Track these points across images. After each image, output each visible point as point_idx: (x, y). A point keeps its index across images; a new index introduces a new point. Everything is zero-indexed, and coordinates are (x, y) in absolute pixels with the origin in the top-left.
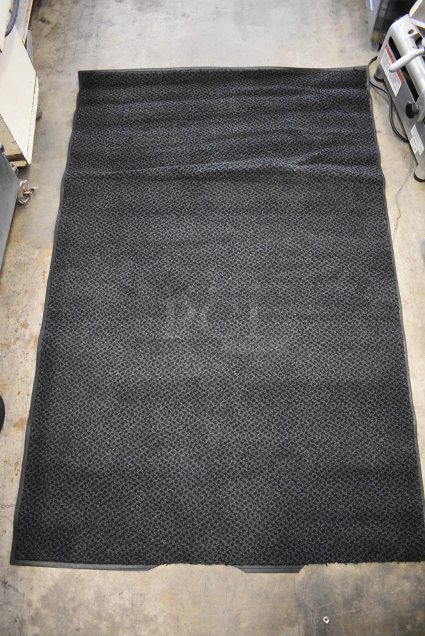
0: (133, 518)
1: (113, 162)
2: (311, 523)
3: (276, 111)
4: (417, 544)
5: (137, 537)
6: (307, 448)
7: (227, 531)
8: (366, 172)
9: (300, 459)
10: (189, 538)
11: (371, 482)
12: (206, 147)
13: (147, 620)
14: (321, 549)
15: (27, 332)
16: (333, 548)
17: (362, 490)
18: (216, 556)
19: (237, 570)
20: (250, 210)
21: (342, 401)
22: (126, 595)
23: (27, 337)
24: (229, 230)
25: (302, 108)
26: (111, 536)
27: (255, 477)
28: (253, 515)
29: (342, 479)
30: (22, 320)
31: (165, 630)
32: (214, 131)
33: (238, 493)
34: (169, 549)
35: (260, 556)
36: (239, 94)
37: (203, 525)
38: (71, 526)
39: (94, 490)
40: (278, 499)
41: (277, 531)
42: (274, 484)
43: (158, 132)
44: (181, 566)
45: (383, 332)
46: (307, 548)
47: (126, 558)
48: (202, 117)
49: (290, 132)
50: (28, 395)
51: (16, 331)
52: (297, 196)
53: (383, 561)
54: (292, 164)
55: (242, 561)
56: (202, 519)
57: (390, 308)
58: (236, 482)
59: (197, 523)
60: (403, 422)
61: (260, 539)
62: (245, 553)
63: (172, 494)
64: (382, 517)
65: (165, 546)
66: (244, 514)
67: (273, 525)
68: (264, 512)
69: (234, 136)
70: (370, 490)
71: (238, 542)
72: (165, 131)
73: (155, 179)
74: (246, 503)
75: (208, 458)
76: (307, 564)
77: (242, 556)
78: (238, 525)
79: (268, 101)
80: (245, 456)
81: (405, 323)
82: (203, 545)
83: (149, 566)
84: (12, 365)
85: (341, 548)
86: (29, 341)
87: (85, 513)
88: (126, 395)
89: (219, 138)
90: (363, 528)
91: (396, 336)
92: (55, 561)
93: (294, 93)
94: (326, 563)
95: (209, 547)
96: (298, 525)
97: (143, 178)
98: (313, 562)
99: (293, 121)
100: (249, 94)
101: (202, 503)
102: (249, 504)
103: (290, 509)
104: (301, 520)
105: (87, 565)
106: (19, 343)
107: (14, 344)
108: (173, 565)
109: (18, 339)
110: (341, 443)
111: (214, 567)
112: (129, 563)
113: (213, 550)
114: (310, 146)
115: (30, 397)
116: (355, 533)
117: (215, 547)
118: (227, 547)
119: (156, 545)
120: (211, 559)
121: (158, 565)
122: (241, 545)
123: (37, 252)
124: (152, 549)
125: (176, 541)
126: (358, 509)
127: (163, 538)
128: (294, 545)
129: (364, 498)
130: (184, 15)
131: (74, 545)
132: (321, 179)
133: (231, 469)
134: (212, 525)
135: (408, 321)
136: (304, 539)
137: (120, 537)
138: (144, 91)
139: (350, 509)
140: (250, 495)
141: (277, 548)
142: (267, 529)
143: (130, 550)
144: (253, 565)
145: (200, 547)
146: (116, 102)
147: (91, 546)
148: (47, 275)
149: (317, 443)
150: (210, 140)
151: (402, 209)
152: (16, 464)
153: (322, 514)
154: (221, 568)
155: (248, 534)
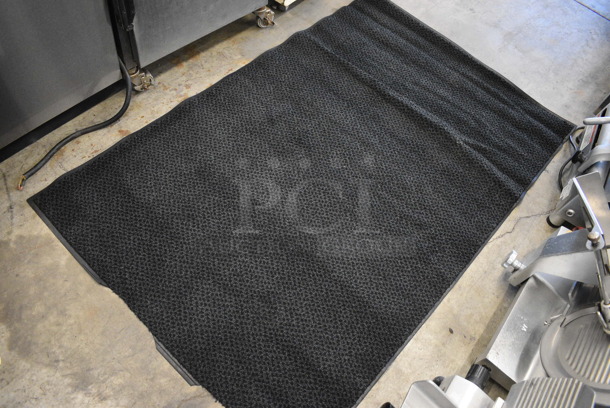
0: (126, 243)
1: (339, 47)
2: (236, 361)
3: (480, 102)
5: (115, 257)
6: (286, 311)
7: (174, 309)
8: (511, 184)
9: (274, 313)
10: (145, 289)
11: (309, 377)
12: (410, 86)
13: (63, 313)
14: (224, 385)
15: (185, 91)
16: (233, 393)
17: (295, 376)
18: (150, 317)
19: (153, 341)
20: (402, 142)
21: (344, 305)
22: (68, 284)
23: (182, 93)
24: (375, 140)
25: (503, 115)
26: (101, 241)
27: (230, 294)
28: (202, 316)
29: (289, 355)
30: (190, 82)
31: (66, 331)
32: (424, 81)
33: (208, 293)
34: (126, 283)
35: (178, 346)
36: (464, 75)
37: (163, 290)
38: (85, 212)
39: (122, 205)
40: (231, 323)
41: (206, 343)
42: (238, 312)
43: (385, 55)
44: (121, 301)
45: (421, 290)
46: (215, 374)
47: (94, 263)
48: (425, 68)
49: (477, 121)
50: (146, 122)
51: (179, 85)
54: (460, 138)
55: (162, 338)
56: (167, 286)
57: (443, 280)
58: (214, 286)
59: (160, 285)
60: (375, 360)
61: (189, 336)
62: (170, 335)
63: (165, 253)
65: (126, 279)
66: (197, 310)
67: (208, 336)
68: (211, 322)
69: (435, 94)
70: (302, 382)
71: (173, 323)
72: (390, 57)
73: (356, 76)
74: (206, 305)
75: (213, 254)
76: (203, 386)
77: (166, 335)
78: (185, 313)
79: (480, 93)
80: (238, 276)
81: (445, 300)
82: (149, 302)
83: (101, 282)
84: (156, 100)
85: (239, 400)
86: (181, 96)
87: (102, 213)
88: (204, 173)
89: (424, 88)
90: (269, 402)
91: (429, 302)
92: (53, 223)
93: (505, 102)
94: (217, 399)
95: (152, 308)
96: (225, 354)
97: (347, 70)
98: (208, 389)
99: (486, 117)
100: (472, 80)
101: (178, 277)
102: (207, 307)
103: (231, 337)
104: (231, 353)
105: (67, 244)
106: (174, 92)
107: (170, 91)
108: (117, 296)
109: (176, 90)
110: (314, 331)
111: (141, 324)
112: (92, 267)
113: (152, 312)
114: (485, 139)
115: (146, 124)
116: (259, 400)
117: (155, 311)
118: (163, 319)
119: (121, 273)
120: (145, 316)
121: (108, 287)
122: (174, 327)
123: (240, 57)
124: (115, 272)
125: (136, 283)
126: (280, 386)
127: (130, 273)
128: (208, 363)
129: (292, 383)
130: (471, 10)
131: (74, 225)
133: (220, 275)
134: (169, 296)
135: (448, 301)
136: (219, 367)
137: (105, 246)
138: (400, 27)
139: (274, 380)
140: (214, 303)
141: (195, 354)
142: (202, 334)
143: (102, 261)
144: (167, 348)
145: (146, 302)
146: (376, 20)
147: (82, 235)
148: (231, 72)
149: (297, 314)
150: (416, 84)
151: (517, 230)
152: (96, 151)
153: (250, 364)
154: (144, 329)
155: (186, 325)
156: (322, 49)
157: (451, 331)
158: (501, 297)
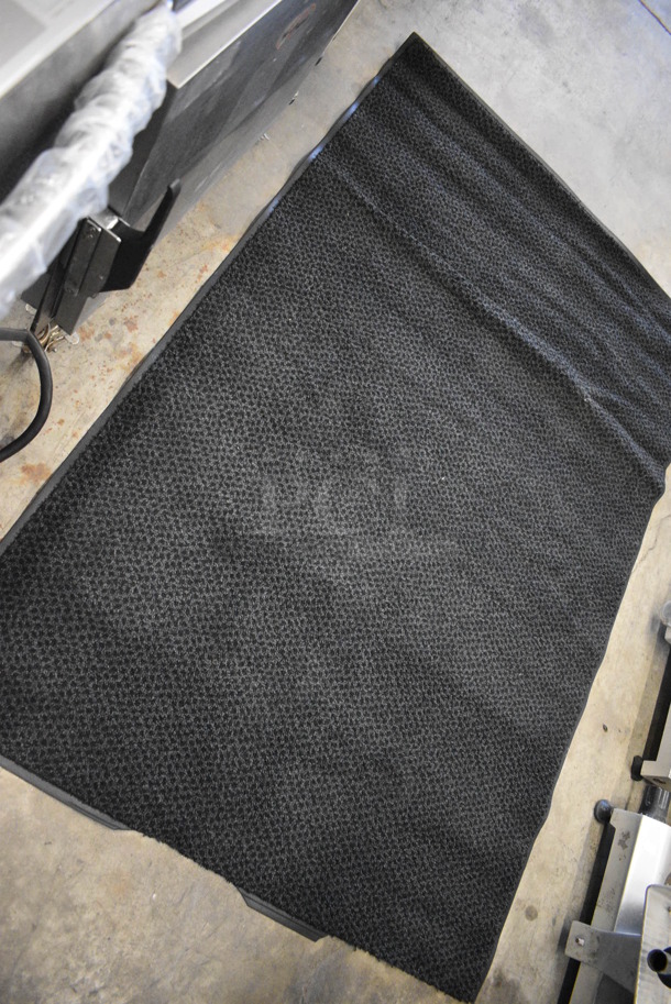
0: (135, 735)
1: (385, 193)
2: (368, 880)
3: (600, 306)
4: (471, 977)
5: (125, 769)
6: (414, 773)
7: (257, 830)
8: (651, 466)
9: (399, 784)
10: (200, 814)
11: (463, 865)
12: (508, 282)
13: (68, 906)
14: (361, 923)
15: (128, 338)
16: (376, 929)
17: (446, 869)
18: (222, 859)
19: (239, 896)
20: (510, 407)
21: (485, 737)
22: (55, 850)
23: (124, 345)
25: (629, 328)
26: (85, 744)
27: (332, 774)
28: (302, 827)
29: (433, 842)
30: (131, 312)
31: (88, 935)
32: (524, 268)
33: (299, 784)
34: (163, 814)
35: (280, 891)
36: (573, 246)
37: (229, 803)
38: (29, 691)
39: (98, 655)
40: (346, 823)
41: (320, 868)
42: (351, 800)
43: (459, 207)
44: (164, 847)
45: (569, 679)
46: (345, 912)
47: (90, 792)
48: (523, 238)
49: (601, 347)
50: (74, 435)
51: (112, 322)
52: (568, 434)
53: (422, 979)
54: (586, 388)
55: (253, 887)
56: (232, 795)
57: (592, 654)
58: (305, 766)
59: (222, 797)
60: (535, 809)
61: (293, 867)
62: (264, 877)
63: (211, 733)
64: (451, 919)
65: (160, 806)
66: (291, 820)
67: (320, 857)
68: (318, 832)
69: (543, 296)
70: (456, 875)
71: (262, 855)
72: (469, 215)
73: (425, 266)
74: (301, 805)
75: (287, 710)
76: (332, 935)
77: (258, 879)
78: (275, 831)
79: (599, 284)
80: (336, 737)
81: (595, 684)
82: (213, 834)
83: (117, 823)
84: (75, 370)
85: (385, 934)
86: (124, 353)
87: (65, 684)
88: (227, 543)
89: (524, 281)
90: (423, 921)
91: (580, 694)
93: (630, 302)
94: (356, 946)
95: (220, 841)
96: (351, 875)
97: (411, 252)
98: (341, 937)
99: (612, 336)
100: (585, 257)
101: (245, 771)
102: (305, 809)
103: (352, 846)
104: (358, 870)
105: (21, 770)
106: (105, 343)
107: (98, 339)
108: (153, 841)
109: (108, 336)
110: (455, 792)
111: (211, 874)
112: (90, 802)
113: (223, 849)
114: (613, 382)
115: (75, 442)
116: (411, 924)
117: (228, 846)
118: (244, 855)
119: (147, 798)
120: (214, 860)
121: (133, 829)
122: (265, 862)
123: (212, 229)
124: (137, 799)
125: (179, 807)
126: (431, 893)
127: (163, 792)
128: (332, 899)
129: (445, 882)
130: (565, 84)
131: (16, 725)
132: (604, 434)
133: (309, 744)
134: (241, 810)
135: (598, 684)
136: (347, 898)
137: (99, 753)
138: (473, 137)
139: (422, 887)
140: (313, 797)
141: (308, 892)
142: (310, 857)
143: (103, 783)
144: (264, 899)
145: (208, 835)
146: (430, 115)
147: (44, 742)
148: (207, 275)
149: (429, 774)
150: (514, 275)
151: (659, 541)
153: (387, 876)
154: (218, 881)
155: (282, 851)
156: (362, 204)
157: (605, 729)
158: (651, 657)
